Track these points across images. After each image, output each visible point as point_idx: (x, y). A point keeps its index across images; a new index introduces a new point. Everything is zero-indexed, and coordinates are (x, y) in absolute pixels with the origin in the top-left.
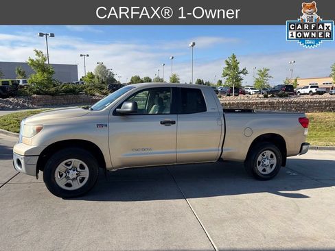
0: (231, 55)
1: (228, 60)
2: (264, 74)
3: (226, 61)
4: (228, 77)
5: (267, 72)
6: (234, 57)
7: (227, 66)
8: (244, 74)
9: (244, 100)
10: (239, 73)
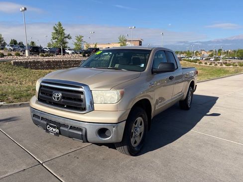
0: (57, 23)
1: (56, 27)
2: (80, 39)
3: (55, 28)
4: (56, 40)
5: (82, 38)
6: (60, 25)
7: (55, 31)
8: (69, 39)
9: (70, 58)
10: (65, 38)
